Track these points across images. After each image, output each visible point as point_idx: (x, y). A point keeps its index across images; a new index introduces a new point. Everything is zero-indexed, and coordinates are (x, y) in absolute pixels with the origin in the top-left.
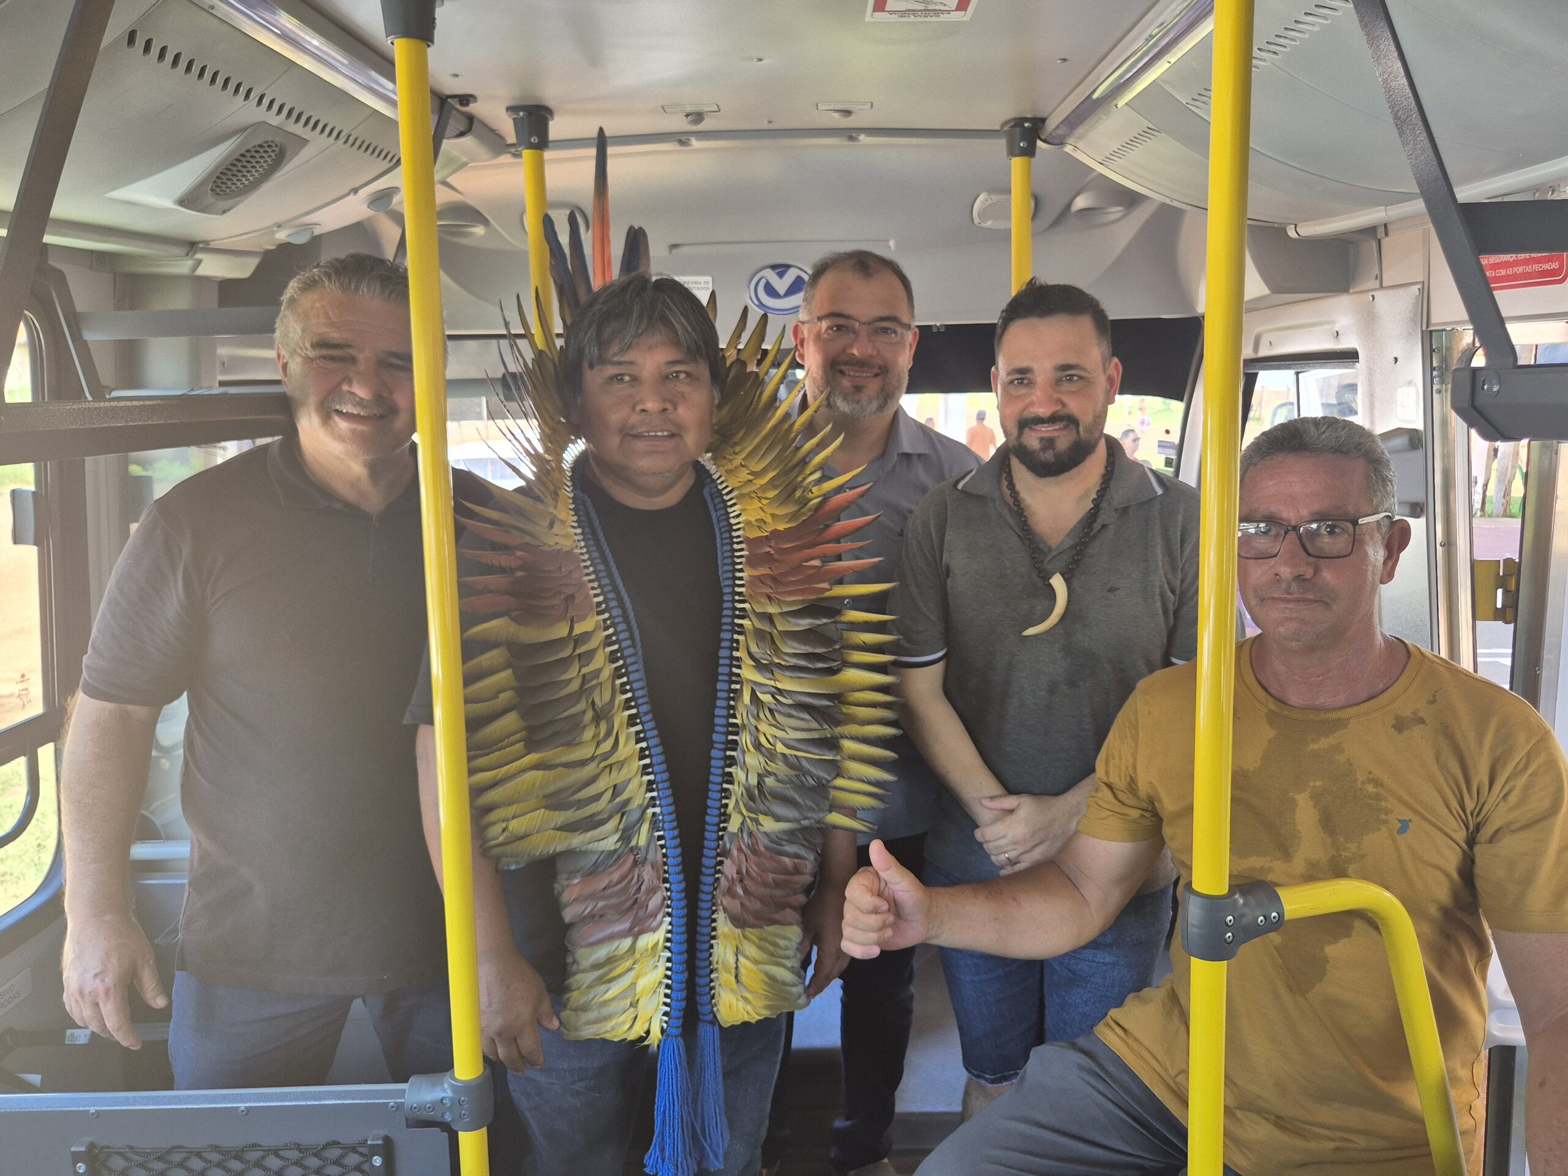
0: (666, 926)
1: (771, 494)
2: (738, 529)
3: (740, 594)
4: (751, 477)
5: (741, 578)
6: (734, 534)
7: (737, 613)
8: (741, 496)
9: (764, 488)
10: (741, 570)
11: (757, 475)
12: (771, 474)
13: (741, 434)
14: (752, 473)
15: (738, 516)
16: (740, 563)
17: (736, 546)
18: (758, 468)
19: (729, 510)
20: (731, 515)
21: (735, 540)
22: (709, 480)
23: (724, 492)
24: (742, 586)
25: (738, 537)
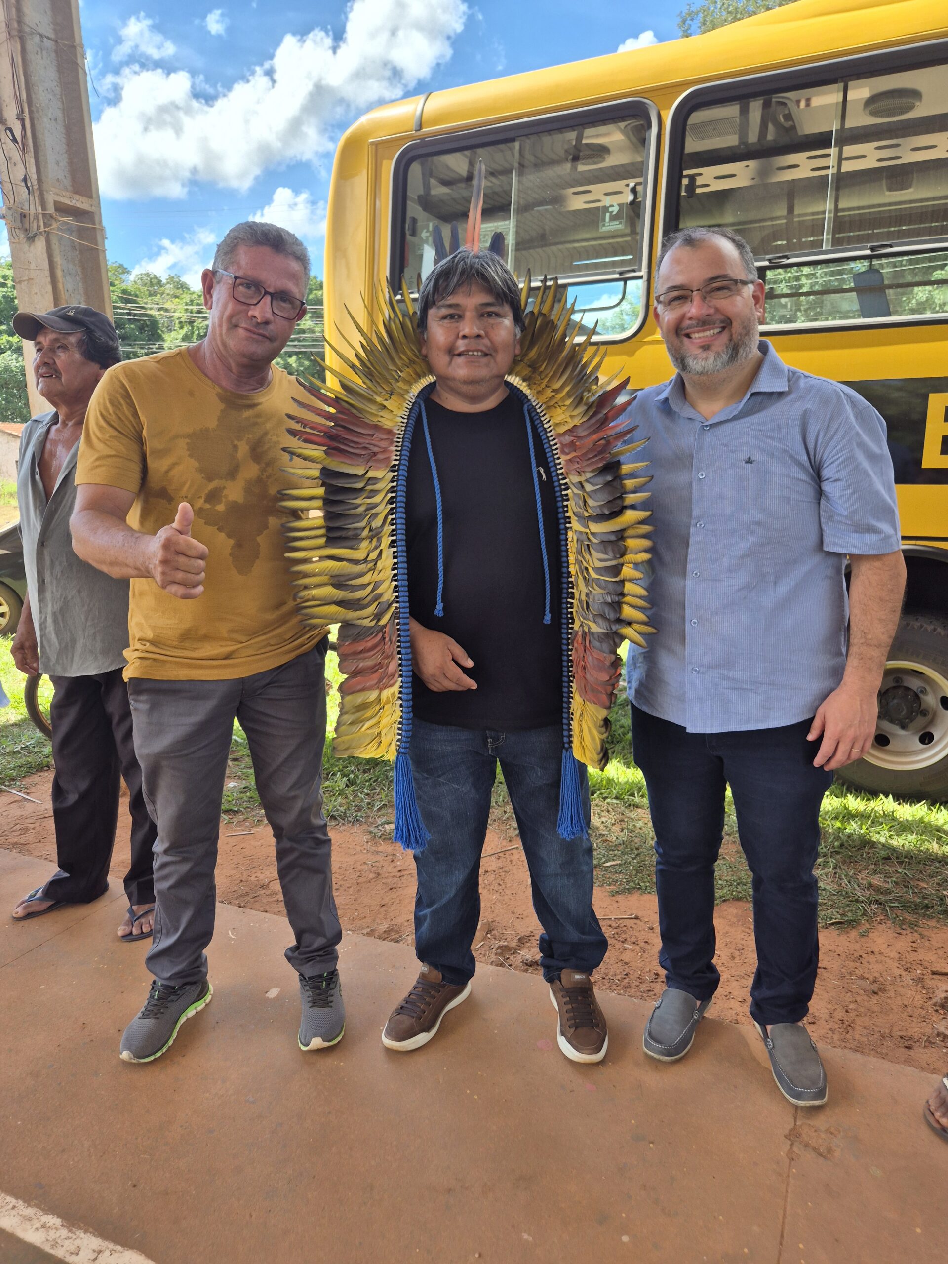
0: (399, 684)
1: (568, 402)
2: (551, 431)
3: (562, 474)
4: (553, 394)
5: (560, 464)
6: (549, 435)
7: (563, 487)
8: (548, 408)
9: (563, 399)
10: (559, 458)
11: (556, 391)
12: (567, 389)
13: (543, 366)
14: (553, 391)
15: (549, 421)
16: (557, 454)
17: (552, 443)
18: (557, 385)
19: (542, 419)
20: (544, 422)
21: (551, 439)
22: (526, 400)
23: (537, 407)
24: (561, 468)
25: (552, 436)
